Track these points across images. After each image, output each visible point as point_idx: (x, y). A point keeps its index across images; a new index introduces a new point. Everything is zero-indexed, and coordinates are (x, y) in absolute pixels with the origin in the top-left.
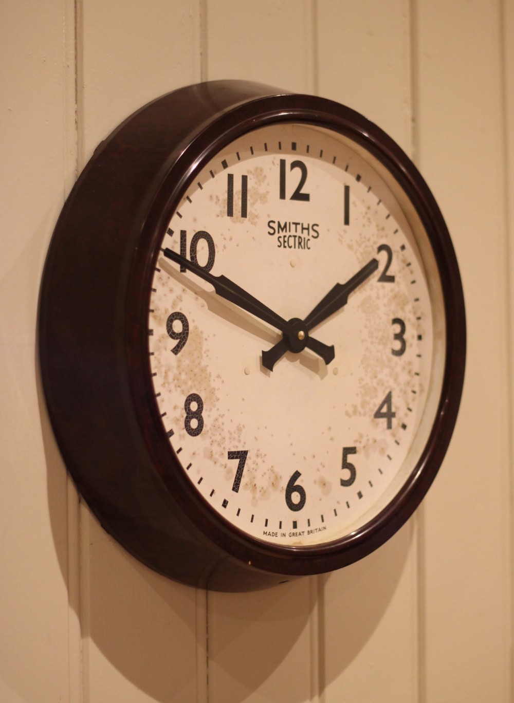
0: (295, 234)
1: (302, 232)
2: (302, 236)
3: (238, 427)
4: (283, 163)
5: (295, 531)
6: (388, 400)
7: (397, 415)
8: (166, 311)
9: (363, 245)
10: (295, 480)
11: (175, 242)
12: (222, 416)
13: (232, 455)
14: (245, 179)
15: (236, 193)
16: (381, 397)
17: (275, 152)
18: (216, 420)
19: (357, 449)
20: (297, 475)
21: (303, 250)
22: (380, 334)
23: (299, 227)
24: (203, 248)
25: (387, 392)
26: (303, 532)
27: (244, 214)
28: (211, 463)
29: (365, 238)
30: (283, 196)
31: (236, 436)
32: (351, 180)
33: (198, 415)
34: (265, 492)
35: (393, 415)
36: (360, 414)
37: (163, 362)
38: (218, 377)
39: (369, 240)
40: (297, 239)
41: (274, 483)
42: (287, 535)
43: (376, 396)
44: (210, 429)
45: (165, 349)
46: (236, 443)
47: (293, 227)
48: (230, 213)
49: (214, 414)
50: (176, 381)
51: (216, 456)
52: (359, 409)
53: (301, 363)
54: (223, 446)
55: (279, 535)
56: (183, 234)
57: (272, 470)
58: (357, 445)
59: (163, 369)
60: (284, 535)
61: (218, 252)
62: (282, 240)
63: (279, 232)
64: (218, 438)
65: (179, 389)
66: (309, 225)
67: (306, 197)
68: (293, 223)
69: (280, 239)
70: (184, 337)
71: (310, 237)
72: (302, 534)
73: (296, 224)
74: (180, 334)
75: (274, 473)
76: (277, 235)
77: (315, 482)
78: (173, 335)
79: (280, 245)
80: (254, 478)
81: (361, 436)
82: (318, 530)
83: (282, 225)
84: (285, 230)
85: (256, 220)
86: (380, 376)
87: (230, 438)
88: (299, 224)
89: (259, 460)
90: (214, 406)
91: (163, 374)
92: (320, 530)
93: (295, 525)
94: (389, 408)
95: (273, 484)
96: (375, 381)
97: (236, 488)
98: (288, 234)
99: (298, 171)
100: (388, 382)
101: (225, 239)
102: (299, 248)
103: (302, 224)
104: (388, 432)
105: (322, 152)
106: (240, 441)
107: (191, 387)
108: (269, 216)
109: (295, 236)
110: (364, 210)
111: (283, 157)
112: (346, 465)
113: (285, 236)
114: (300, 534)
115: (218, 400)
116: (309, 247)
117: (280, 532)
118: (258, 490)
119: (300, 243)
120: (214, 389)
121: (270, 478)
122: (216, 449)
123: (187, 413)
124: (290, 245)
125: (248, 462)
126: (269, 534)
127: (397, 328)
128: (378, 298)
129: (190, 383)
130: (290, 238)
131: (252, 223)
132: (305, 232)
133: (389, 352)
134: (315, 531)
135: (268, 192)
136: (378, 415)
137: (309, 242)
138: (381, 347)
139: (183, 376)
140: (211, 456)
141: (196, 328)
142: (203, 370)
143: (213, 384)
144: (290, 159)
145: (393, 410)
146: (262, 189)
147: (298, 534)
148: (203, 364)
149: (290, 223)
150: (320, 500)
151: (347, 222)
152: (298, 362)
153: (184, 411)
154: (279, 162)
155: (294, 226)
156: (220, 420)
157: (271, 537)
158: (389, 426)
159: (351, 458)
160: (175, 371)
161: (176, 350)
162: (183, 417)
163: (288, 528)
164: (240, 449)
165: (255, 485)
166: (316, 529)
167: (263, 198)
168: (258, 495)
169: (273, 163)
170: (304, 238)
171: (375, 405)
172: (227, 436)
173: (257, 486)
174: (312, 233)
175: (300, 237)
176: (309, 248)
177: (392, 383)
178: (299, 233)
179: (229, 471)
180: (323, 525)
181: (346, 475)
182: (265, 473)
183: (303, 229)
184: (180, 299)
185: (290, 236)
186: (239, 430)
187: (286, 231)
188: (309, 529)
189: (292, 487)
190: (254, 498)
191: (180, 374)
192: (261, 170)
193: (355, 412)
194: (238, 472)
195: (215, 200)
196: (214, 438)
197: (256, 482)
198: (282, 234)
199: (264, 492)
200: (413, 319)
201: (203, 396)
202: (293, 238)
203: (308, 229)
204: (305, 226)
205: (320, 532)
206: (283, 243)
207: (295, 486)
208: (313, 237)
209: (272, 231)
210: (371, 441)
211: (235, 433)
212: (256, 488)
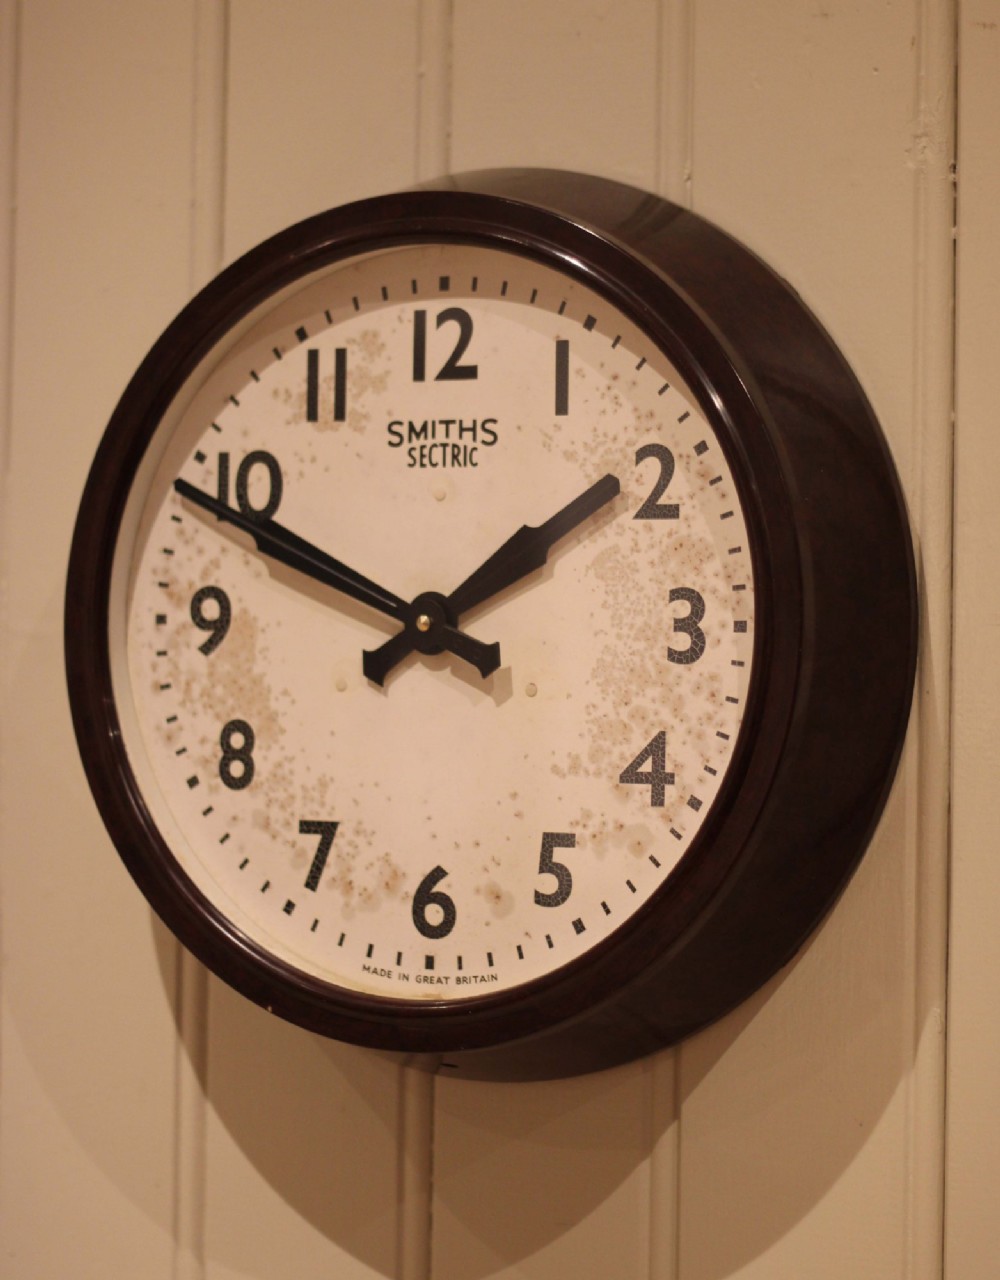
0: (445, 441)
1: (461, 436)
2: (461, 444)
3: (320, 780)
4: (420, 317)
5: (429, 973)
6: (657, 747)
7: (676, 779)
8: (191, 585)
9: (601, 450)
10: (435, 883)
11: (208, 472)
12: (291, 759)
13: (307, 827)
14: (341, 355)
15: (325, 381)
16: (640, 743)
17: (403, 299)
18: (279, 765)
19: (577, 838)
20: (438, 874)
21: (463, 468)
22: (639, 621)
23: (454, 429)
24: (259, 479)
25: (655, 733)
26: (447, 978)
27: (340, 413)
28: (265, 837)
29: (605, 435)
30: (419, 374)
31: (316, 795)
32: (571, 329)
33: (244, 755)
34: (370, 897)
35: (670, 779)
36: (587, 772)
37: (183, 666)
38: (285, 693)
39: (615, 439)
40: (449, 450)
41: (390, 883)
42: (412, 978)
43: (627, 740)
44: (268, 780)
45: (188, 645)
46: (316, 807)
47: (441, 429)
48: (312, 415)
49: (275, 755)
50: (205, 699)
51: (276, 826)
52: (585, 761)
53: (454, 672)
54: (289, 810)
55: (395, 975)
56: (224, 459)
57: (386, 859)
58: (578, 831)
59: (183, 679)
60: (406, 978)
61: (288, 483)
62: (416, 454)
63: (410, 440)
64: (281, 795)
65: (210, 711)
66: (475, 422)
67: (470, 372)
68: (441, 422)
69: (413, 453)
70: (222, 627)
71: (478, 444)
72: (444, 980)
73: (447, 423)
74: (215, 622)
75: (390, 865)
76: (406, 446)
77: (478, 891)
78: (200, 622)
79: (411, 462)
80: (349, 870)
81: (588, 815)
82: (478, 979)
83: (418, 427)
84: (422, 436)
85: (364, 423)
86: (636, 701)
87: (304, 798)
88: (453, 422)
89: (361, 841)
90: (276, 741)
91: (183, 685)
92: (483, 979)
93: (430, 963)
94: (659, 764)
95: (387, 884)
96: (624, 712)
97: (312, 883)
98: (429, 442)
99: (453, 328)
100: (656, 714)
101: (302, 460)
102: (453, 464)
103: (461, 422)
104: (655, 811)
105: (505, 285)
106: (323, 804)
107: (233, 709)
108: (390, 413)
109: (444, 446)
110: (604, 382)
111: (420, 305)
112: (547, 865)
113: (423, 447)
114: (439, 981)
115: (283, 731)
116: (474, 462)
117: (396, 970)
118: (356, 892)
119: (455, 457)
120: (276, 714)
121: (381, 873)
122: (275, 813)
123: (225, 752)
124: (434, 461)
125: (339, 843)
126: (375, 971)
127: (684, 609)
128: (636, 549)
129: (230, 702)
130: (434, 449)
131: (355, 430)
132: (468, 435)
133: (660, 655)
134: (473, 980)
135: (388, 373)
136: (630, 775)
137: (474, 453)
138: (641, 645)
139: (219, 691)
140: (266, 825)
141: (245, 611)
142: (257, 681)
143: (274, 705)
144: (433, 307)
145: (669, 768)
146: (377, 368)
147: (435, 979)
148: (257, 670)
149: (434, 423)
150: (487, 924)
151: (562, 408)
152: (447, 671)
153: (219, 748)
154: (411, 317)
155: (444, 426)
156: (287, 766)
157: (379, 977)
158: (658, 800)
159: (560, 855)
160: (205, 681)
161: (206, 648)
162: (216, 756)
163: (414, 965)
164: (324, 817)
165: (350, 883)
166: (476, 977)
167: (380, 383)
168: (355, 900)
169: (400, 319)
170: (465, 447)
171: (622, 757)
172: (299, 793)
173: (355, 884)
174: (481, 435)
175: (455, 446)
176: (475, 465)
177: (666, 715)
178: (454, 438)
179: (301, 854)
180: (492, 971)
181: (550, 884)
182: (372, 864)
183: (462, 430)
184: (216, 564)
185: (435, 445)
186: (323, 784)
187: (426, 437)
188: (461, 974)
189: (426, 894)
190: (347, 905)
191: (213, 686)
192: (375, 335)
193: (575, 767)
194: (317, 857)
195: (282, 396)
196: (272, 795)
197: (352, 877)
198: (417, 443)
199: (368, 897)
200: (724, 589)
201: (254, 724)
202: (440, 449)
203: (473, 429)
204: (468, 424)
205: (483, 982)
206: (421, 459)
207: (433, 894)
208: (484, 442)
209: (396, 439)
210: (610, 827)
211: (314, 789)
212: (352, 888)
